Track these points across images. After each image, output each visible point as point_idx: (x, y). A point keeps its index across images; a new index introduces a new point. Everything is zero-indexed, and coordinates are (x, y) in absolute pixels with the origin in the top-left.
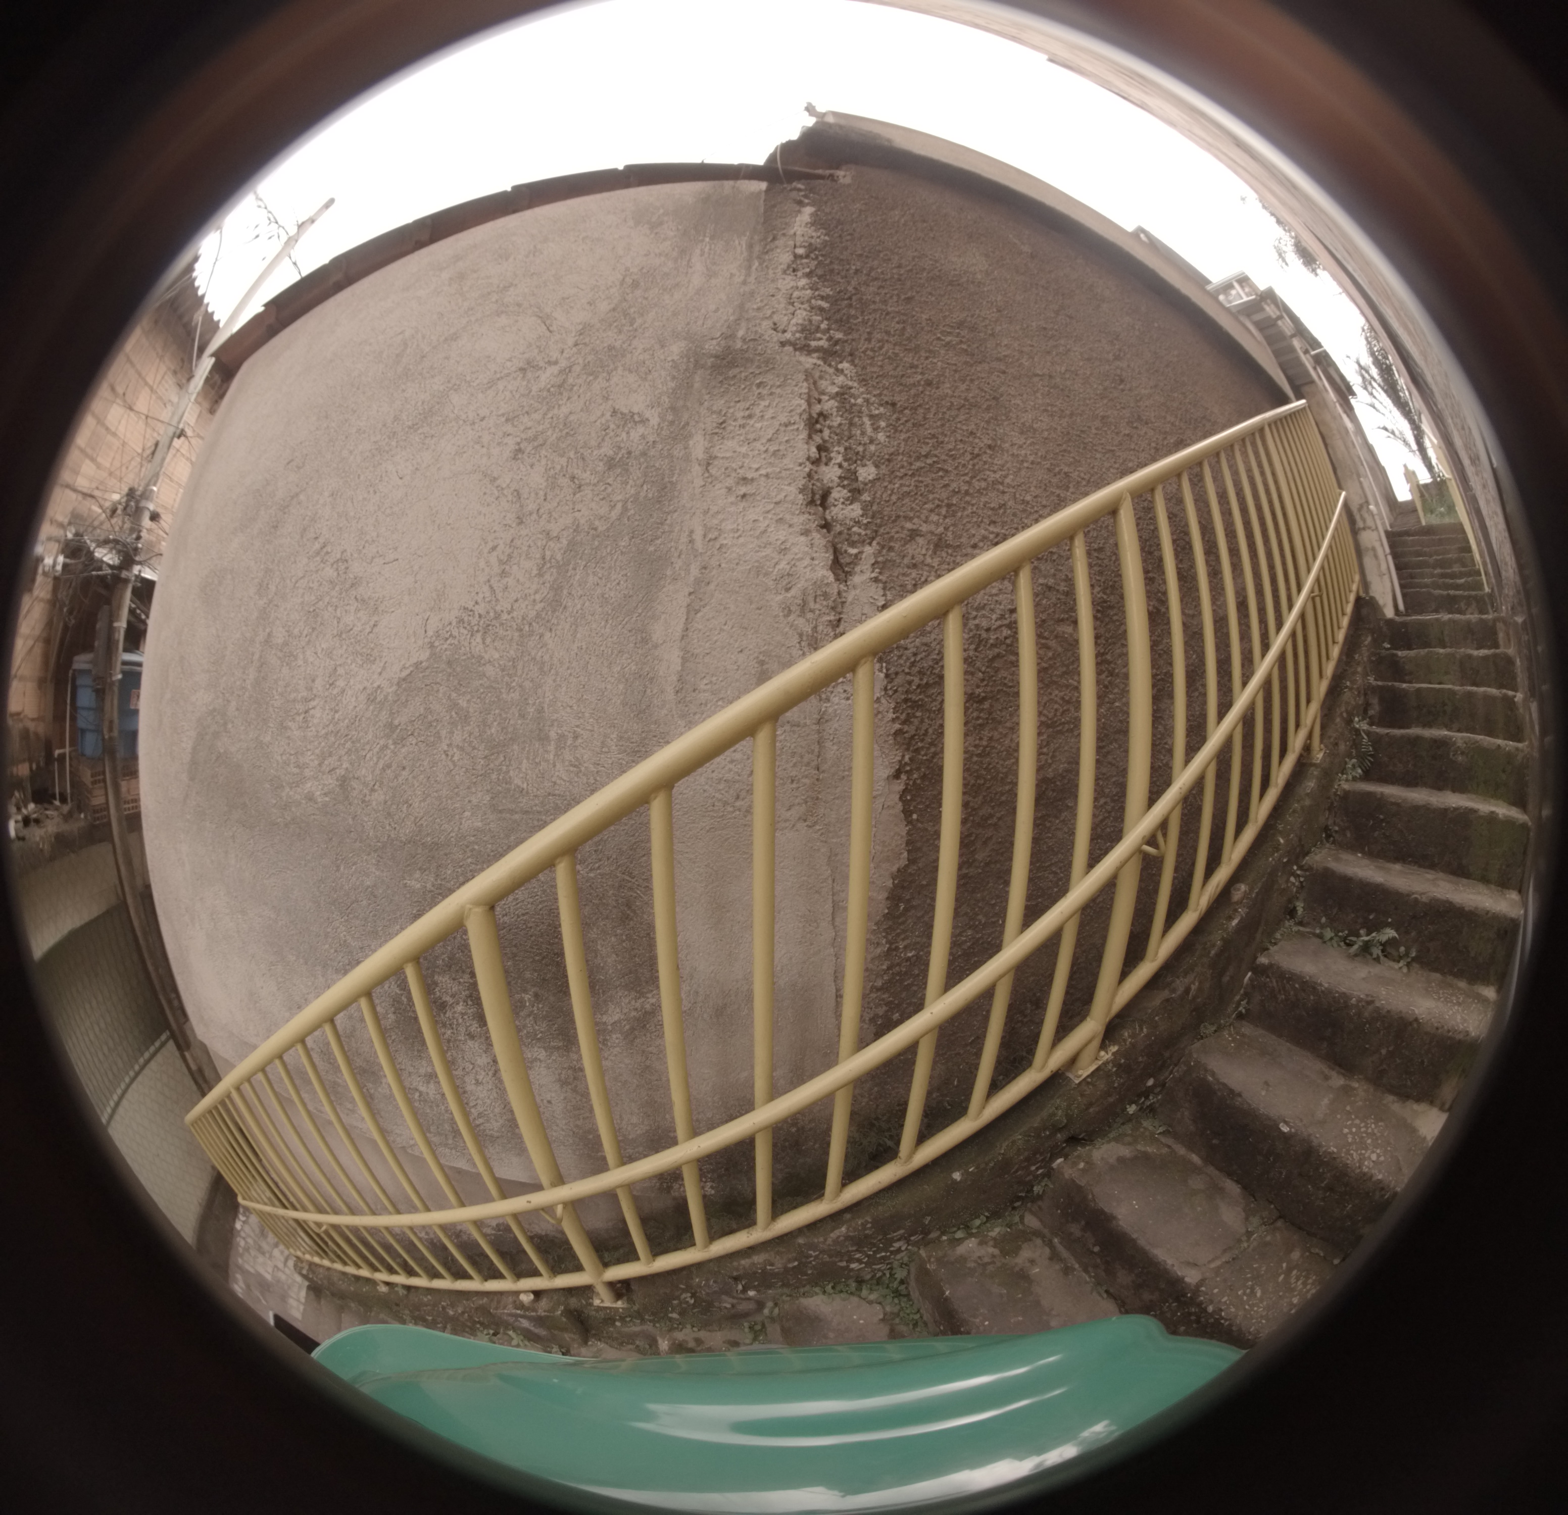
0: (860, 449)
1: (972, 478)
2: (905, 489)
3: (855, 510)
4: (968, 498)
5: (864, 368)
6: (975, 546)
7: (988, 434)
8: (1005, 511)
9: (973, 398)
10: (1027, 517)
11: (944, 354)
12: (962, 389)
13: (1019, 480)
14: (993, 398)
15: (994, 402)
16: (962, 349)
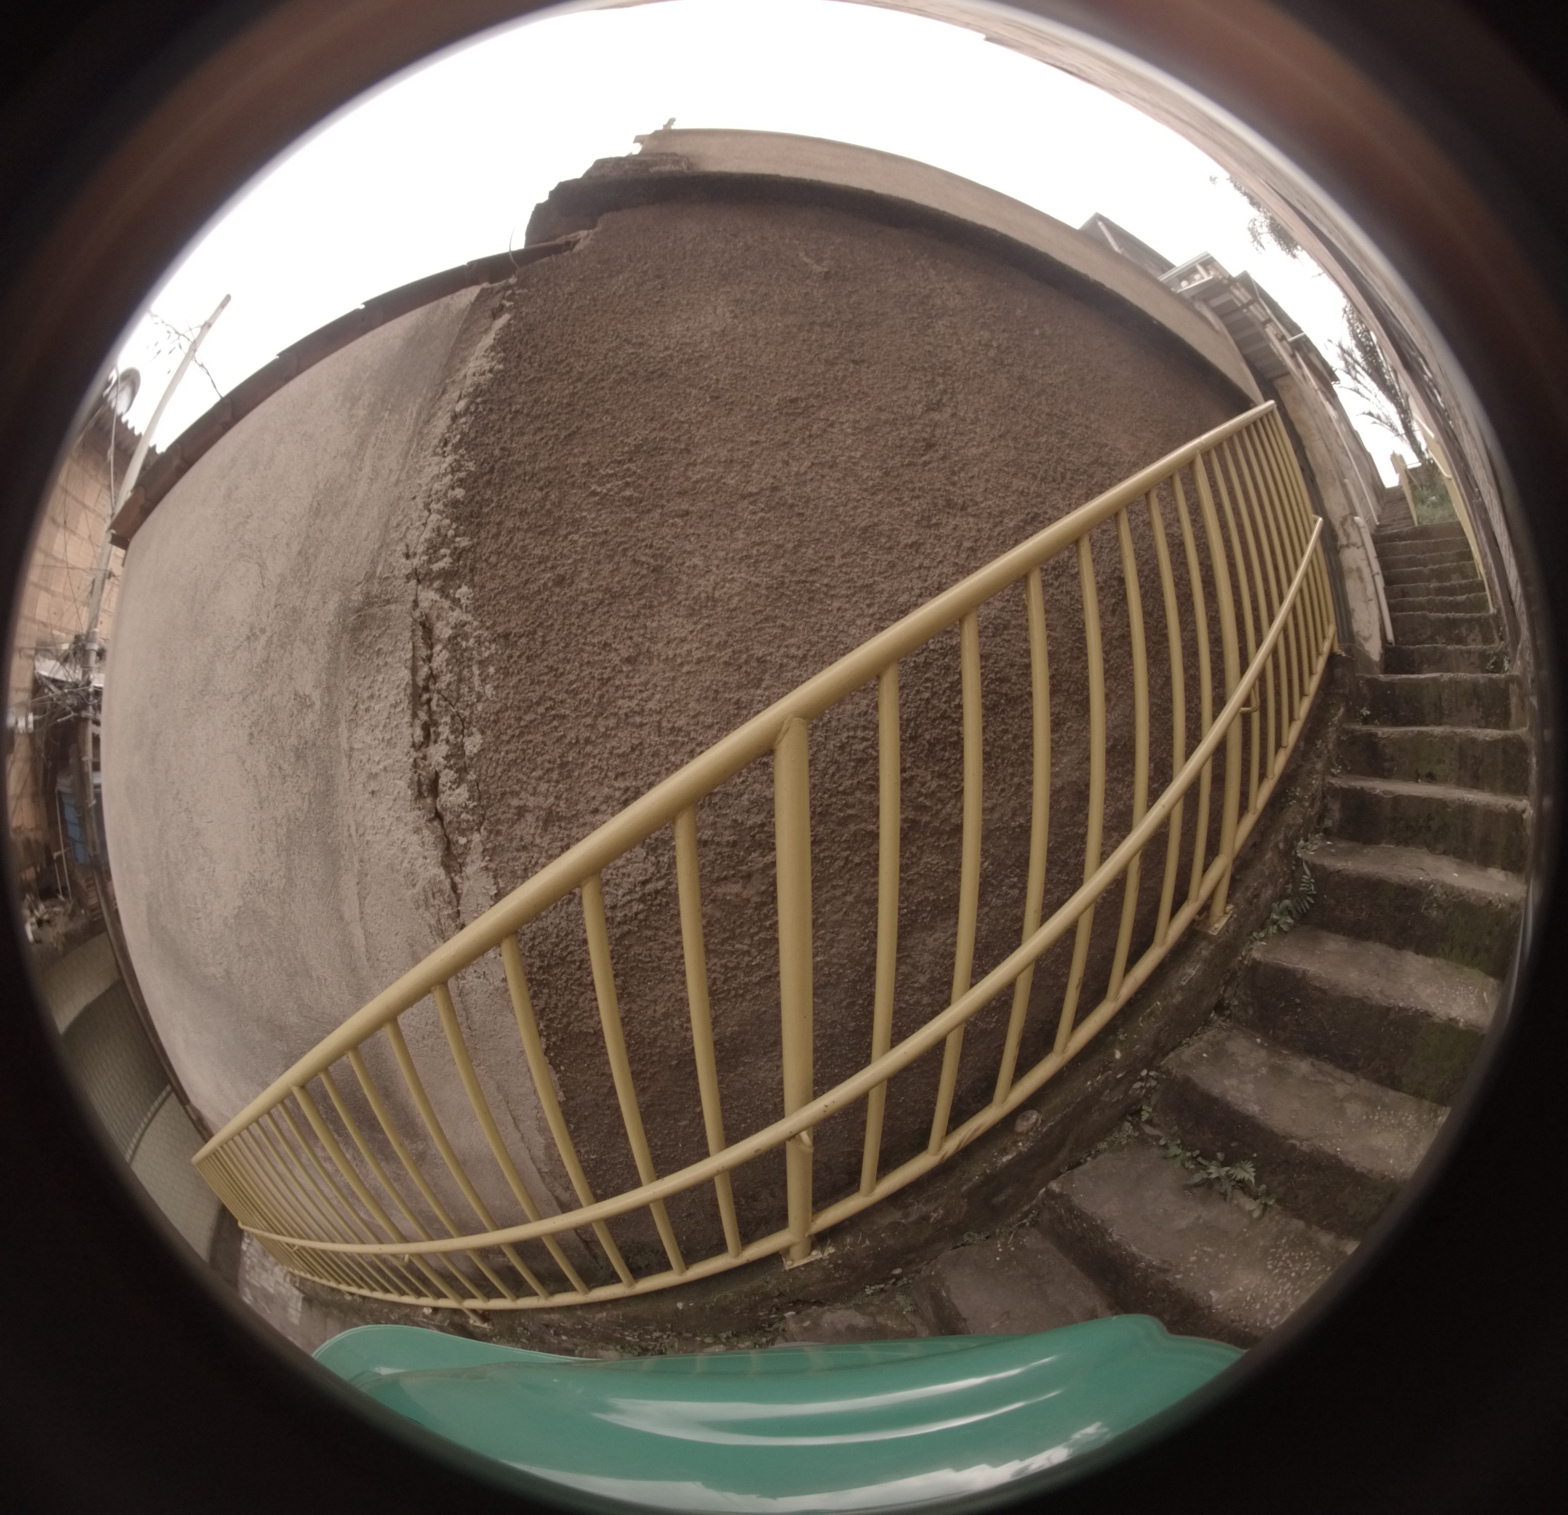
0: (467, 713)
1: (596, 717)
2: (512, 756)
3: (462, 793)
4: (589, 748)
5: (483, 587)
6: (596, 811)
7: (631, 638)
8: (641, 754)
9: (619, 582)
10: (675, 753)
11: (593, 520)
12: (605, 573)
13: (670, 697)
14: (653, 571)
15: (654, 576)
16: (624, 498)
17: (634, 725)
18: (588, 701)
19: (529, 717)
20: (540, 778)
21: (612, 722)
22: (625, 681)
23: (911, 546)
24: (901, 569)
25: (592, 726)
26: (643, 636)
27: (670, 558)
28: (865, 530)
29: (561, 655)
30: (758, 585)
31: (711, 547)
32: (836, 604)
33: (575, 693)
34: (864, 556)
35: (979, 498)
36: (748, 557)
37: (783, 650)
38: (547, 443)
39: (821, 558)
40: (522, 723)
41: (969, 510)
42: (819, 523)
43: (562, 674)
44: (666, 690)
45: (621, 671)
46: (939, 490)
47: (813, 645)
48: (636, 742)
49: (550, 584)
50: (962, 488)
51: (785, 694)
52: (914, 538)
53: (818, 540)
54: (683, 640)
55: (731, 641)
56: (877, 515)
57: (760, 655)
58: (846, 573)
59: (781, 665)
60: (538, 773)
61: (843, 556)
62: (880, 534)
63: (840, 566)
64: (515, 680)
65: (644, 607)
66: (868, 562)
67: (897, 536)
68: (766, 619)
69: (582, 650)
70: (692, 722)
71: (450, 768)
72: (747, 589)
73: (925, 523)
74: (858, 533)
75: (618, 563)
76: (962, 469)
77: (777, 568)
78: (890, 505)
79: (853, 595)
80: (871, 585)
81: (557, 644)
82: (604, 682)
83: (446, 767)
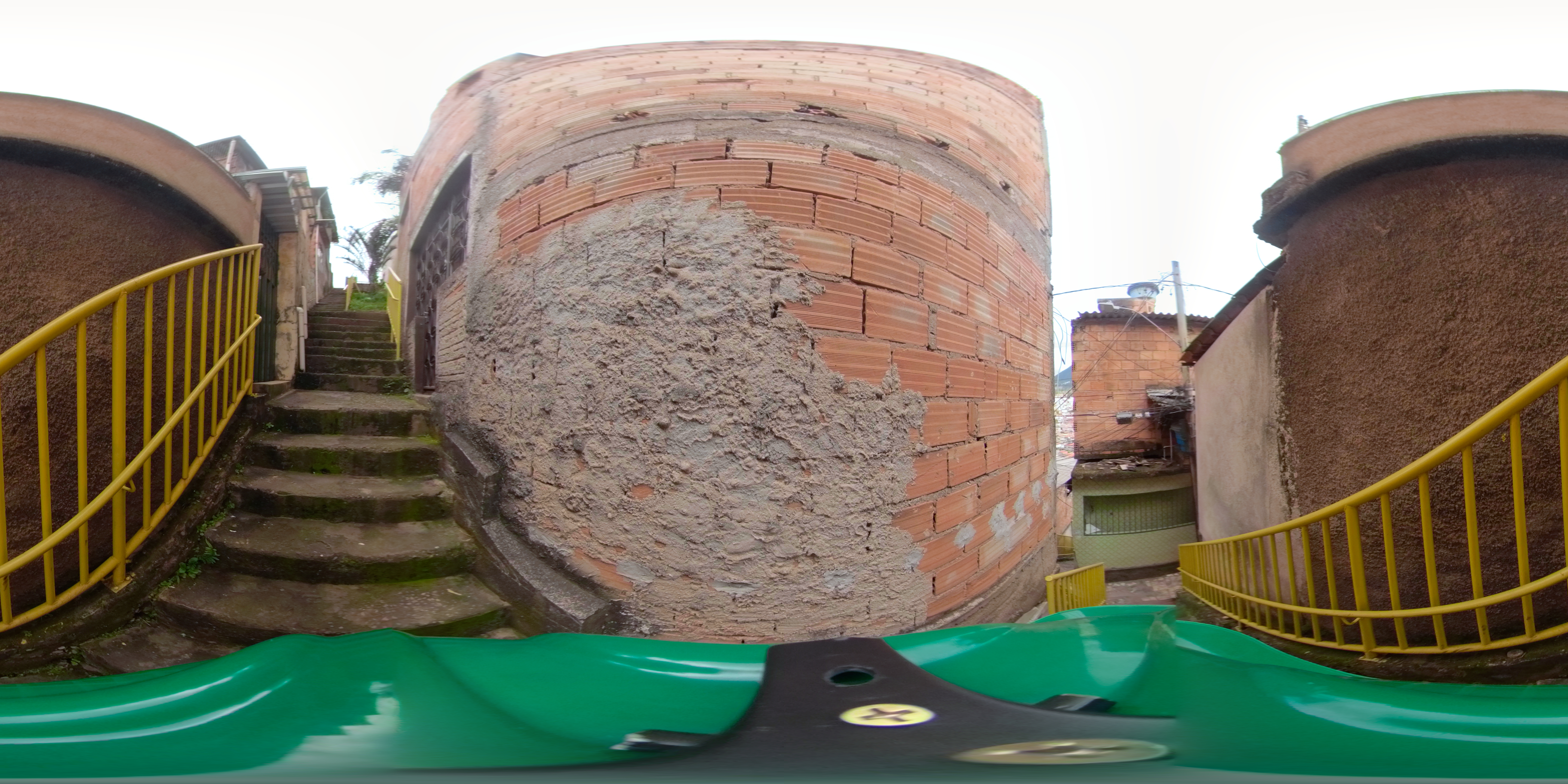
9: (1326, 434)
14: (1335, 431)
23: (1430, 418)
24: (1424, 431)
30: (1366, 440)
32: (1395, 449)
34: (1407, 426)
35: (1474, 379)
36: (1363, 427)
39: (1389, 428)
42: (1388, 411)
46: (1447, 380)
50: (1463, 374)
55: (1359, 460)
56: (1414, 403)
58: (1400, 435)
61: (1398, 427)
63: (1397, 431)
65: (1333, 444)
66: (1409, 429)
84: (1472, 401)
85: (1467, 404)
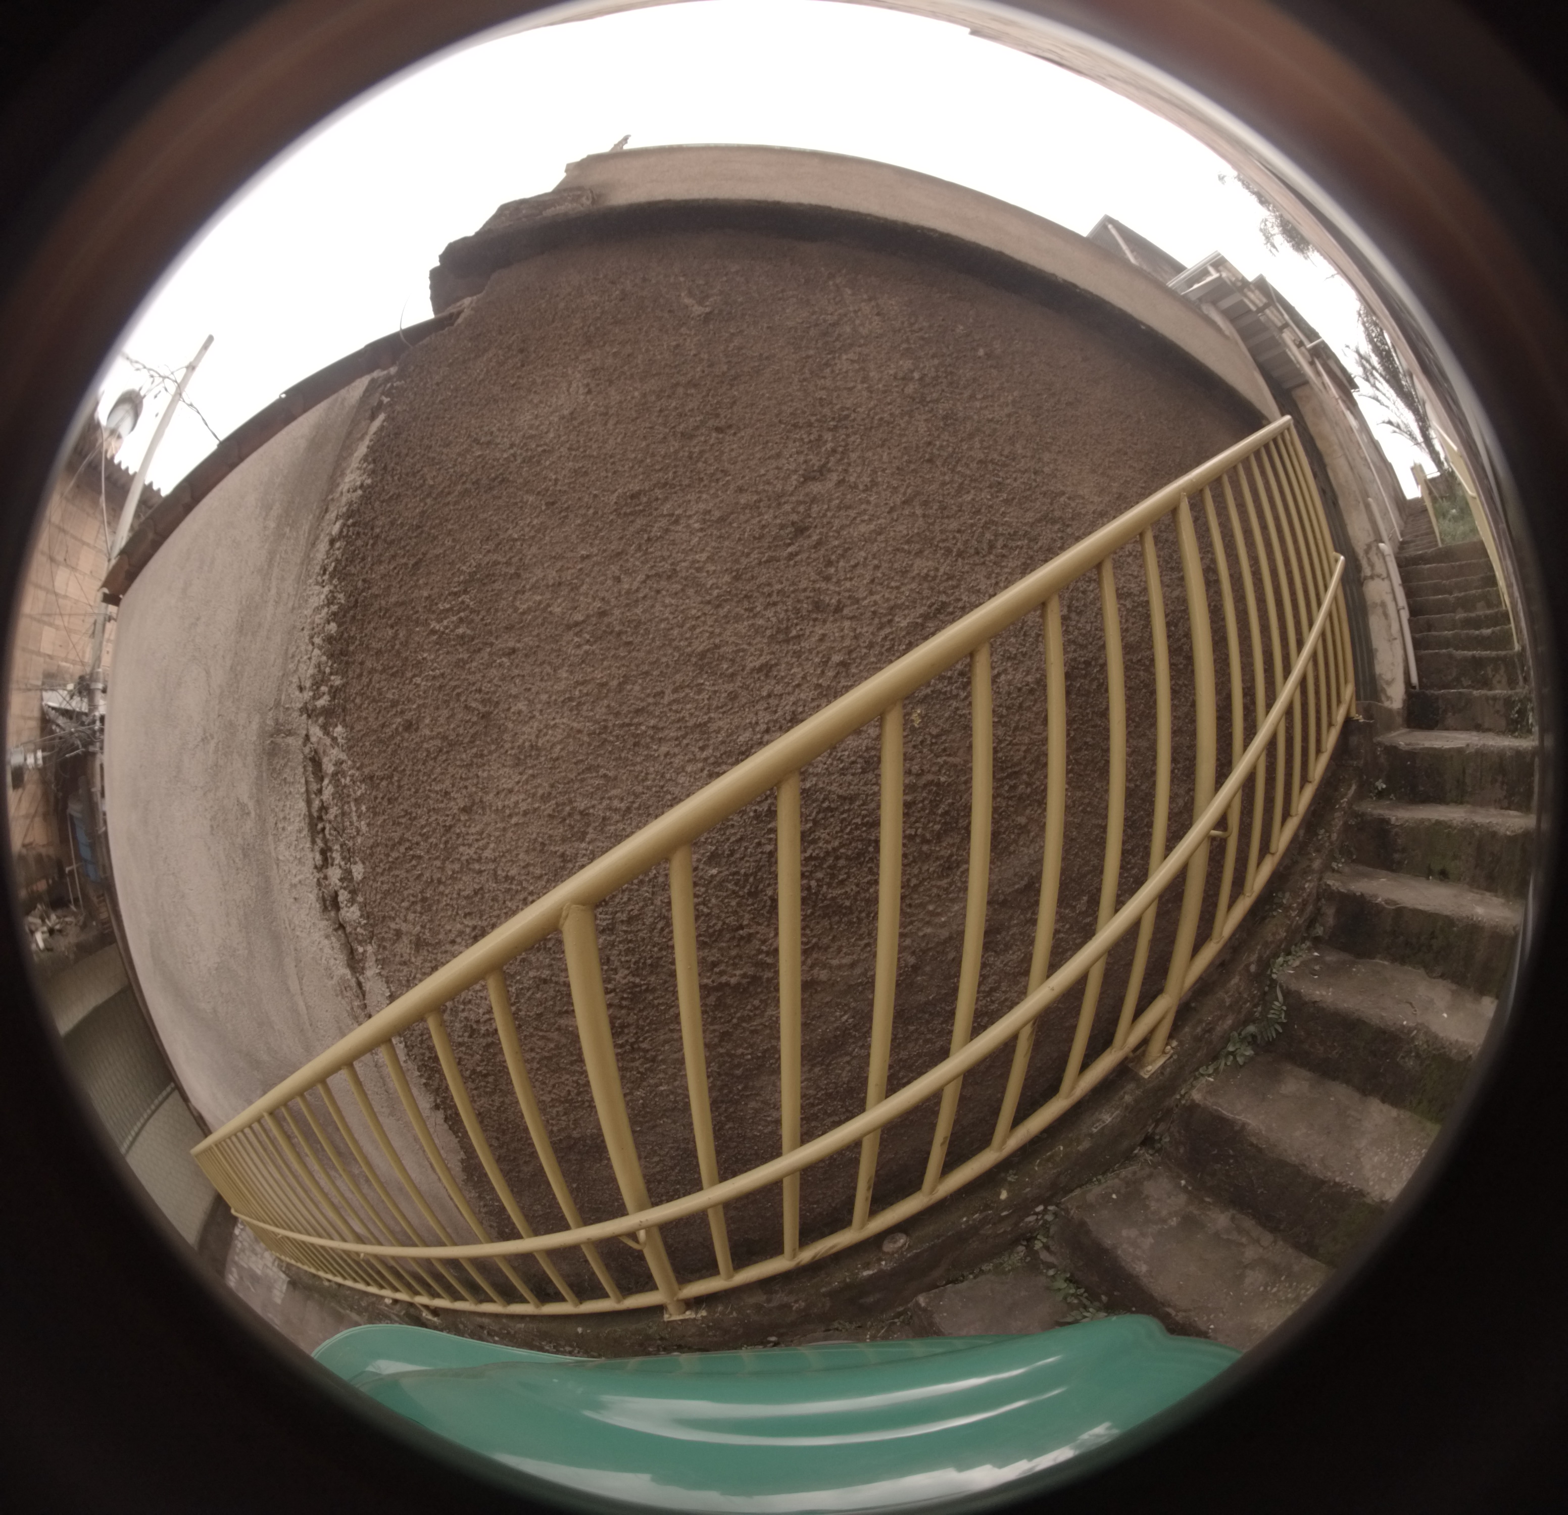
0: (351, 844)
1: (444, 860)
2: (386, 887)
3: (356, 911)
4: (442, 888)
5: (352, 728)
6: (453, 942)
7: (466, 787)
8: (483, 898)
9: (454, 729)
10: (511, 900)
11: (433, 661)
12: (442, 720)
13: (503, 848)
14: (483, 717)
15: (483, 723)
16: (457, 635)
17: (474, 870)
18: (436, 845)
19: (394, 854)
20: (408, 909)
21: (457, 866)
22: (463, 830)
23: (760, 670)
24: (744, 700)
25: (442, 869)
26: (476, 785)
27: (497, 703)
28: (703, 655)
29: (413, 800)
30: (579, 731)
31: (534, 689)
32: (664, 749)
33: (426, 837)
34: (700, 689)
35: (861, 594)
36: (571, 699)
37: (606, 802)
38: (398, 574)
39: (648, 695)
40: (390, 859)
41: (846, 611)
42: (649, 652)
43: (415, 818)
44: (498, 841)
45: (459, 820)
46: (805, 590)
47: (637, 796)
48: (477, 887)
49: (400, 729)
50: (838, 582)
51: (608, 849)
52: (763, 660)
53: (647, 673)
54: (511, 791)
55: (554, 793)
56: (720, 634)
57: (582, 808)
58: (677, 712)
59: (604, 819)
60: (405, 904)
61: (675, 691)
62: (722, 658)
63: (670, 704)
64: (382, 818)
65: (476, 756)
66: (705, 695)
67: (743, 658)
68: (589, 769)
69: (428, 797)
70: (523, 872)
71: (345, 888)
72: (568, 736)
73: (781, 637)
74: (694, 660)
75: (453, 709)
76: (842, 556)
77: (600, 711)
78: (738, 618)
79: (684, 737)
80: (705, 724)
81: (409, 789)
82: (448, 829)
83: (341, 888)
84: (856, 637)
85: (847, 643)
